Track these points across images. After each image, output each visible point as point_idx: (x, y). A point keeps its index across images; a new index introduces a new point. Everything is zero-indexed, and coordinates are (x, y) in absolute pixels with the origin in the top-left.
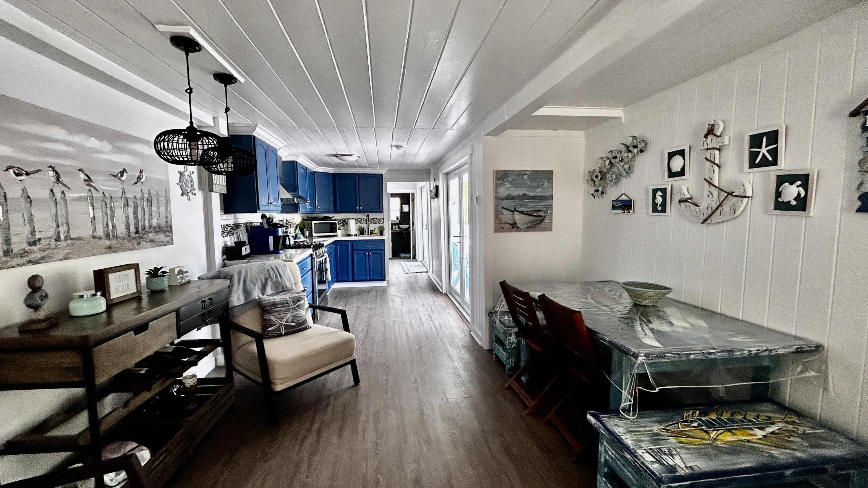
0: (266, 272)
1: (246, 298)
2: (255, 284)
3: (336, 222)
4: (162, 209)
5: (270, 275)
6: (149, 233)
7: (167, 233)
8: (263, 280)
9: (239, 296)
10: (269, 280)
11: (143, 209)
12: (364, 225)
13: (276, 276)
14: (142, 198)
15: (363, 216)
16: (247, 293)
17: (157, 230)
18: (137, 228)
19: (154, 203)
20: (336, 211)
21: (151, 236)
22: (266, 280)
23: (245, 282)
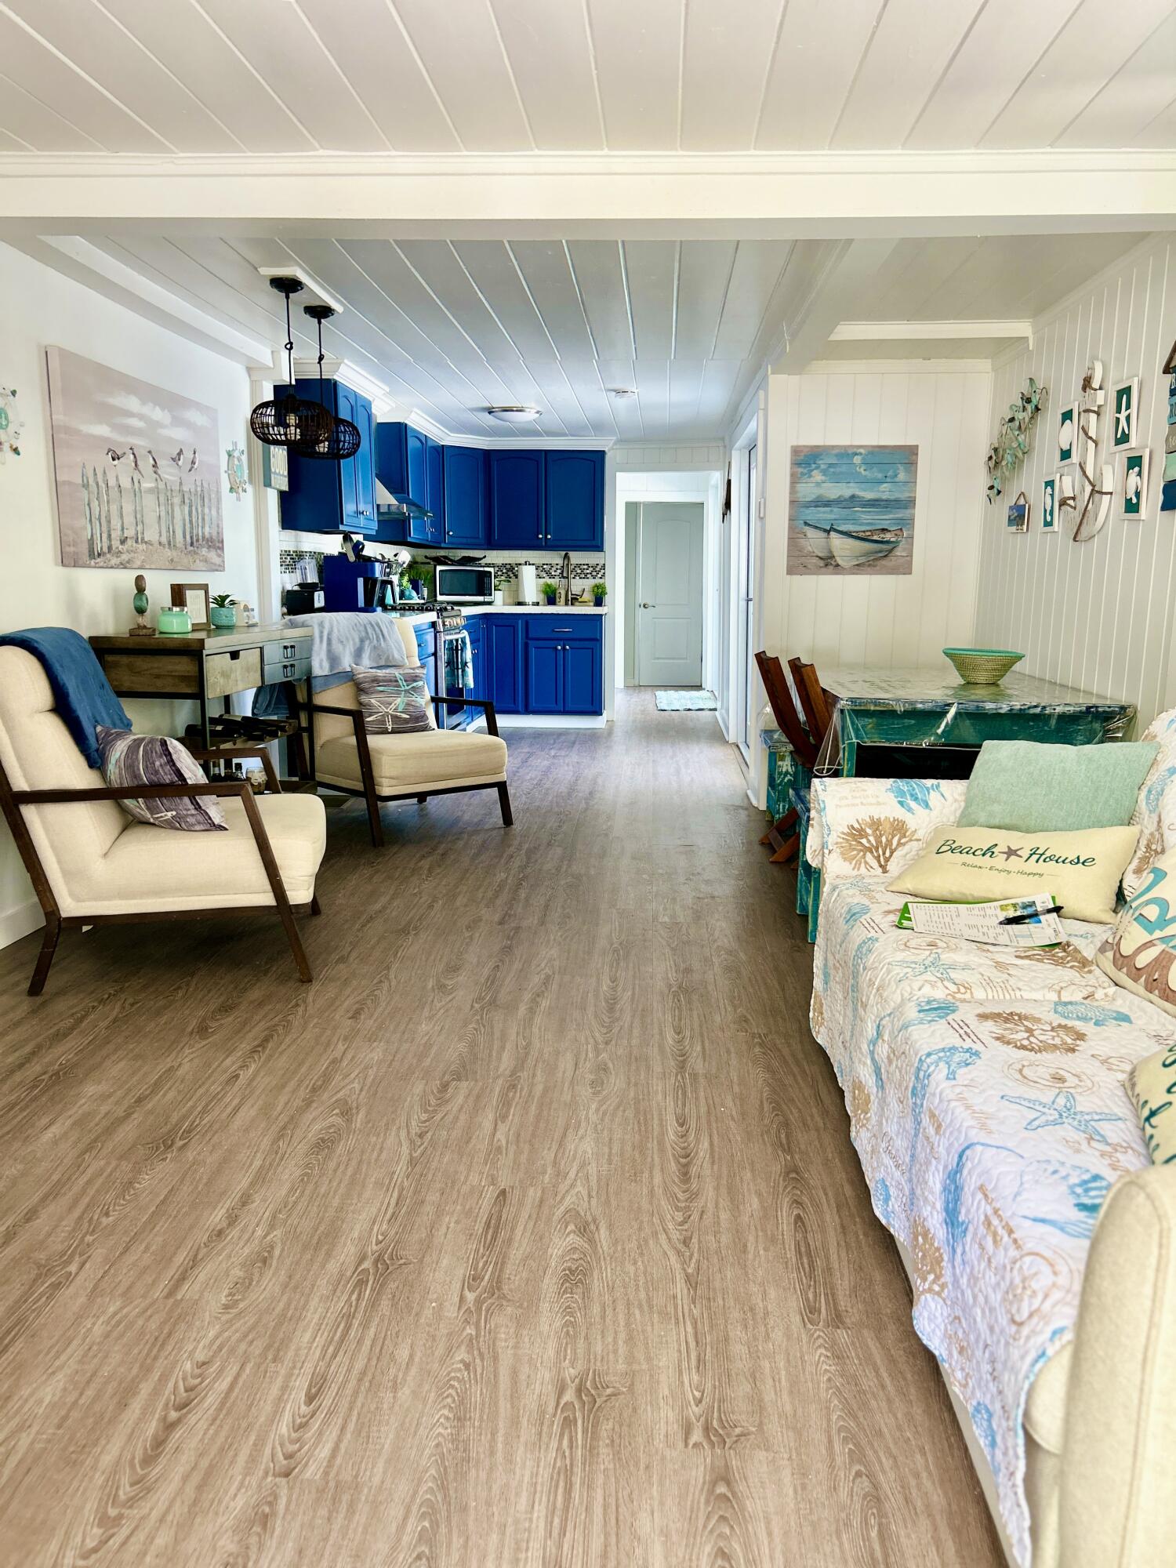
0: (362, 629)
1: (332, 667)
2: (344, 646)
3: (491, 570)
5: (367, 633)
6: (202, 546)
7: (219, 553)
8: (357, 640)
9: (321, 661)
10: (367, 642)
11: (197, 509)
12: (557, 580)
13: (378, 637)
14: (196, 492)
15: (554, 558)
16: (333, 659)
17: (210, 543)
18: (192, 537)
19: (207, 501)
20: (491, 545)
21: (204, 551)
22: (362, 641)
23: (329, 640)
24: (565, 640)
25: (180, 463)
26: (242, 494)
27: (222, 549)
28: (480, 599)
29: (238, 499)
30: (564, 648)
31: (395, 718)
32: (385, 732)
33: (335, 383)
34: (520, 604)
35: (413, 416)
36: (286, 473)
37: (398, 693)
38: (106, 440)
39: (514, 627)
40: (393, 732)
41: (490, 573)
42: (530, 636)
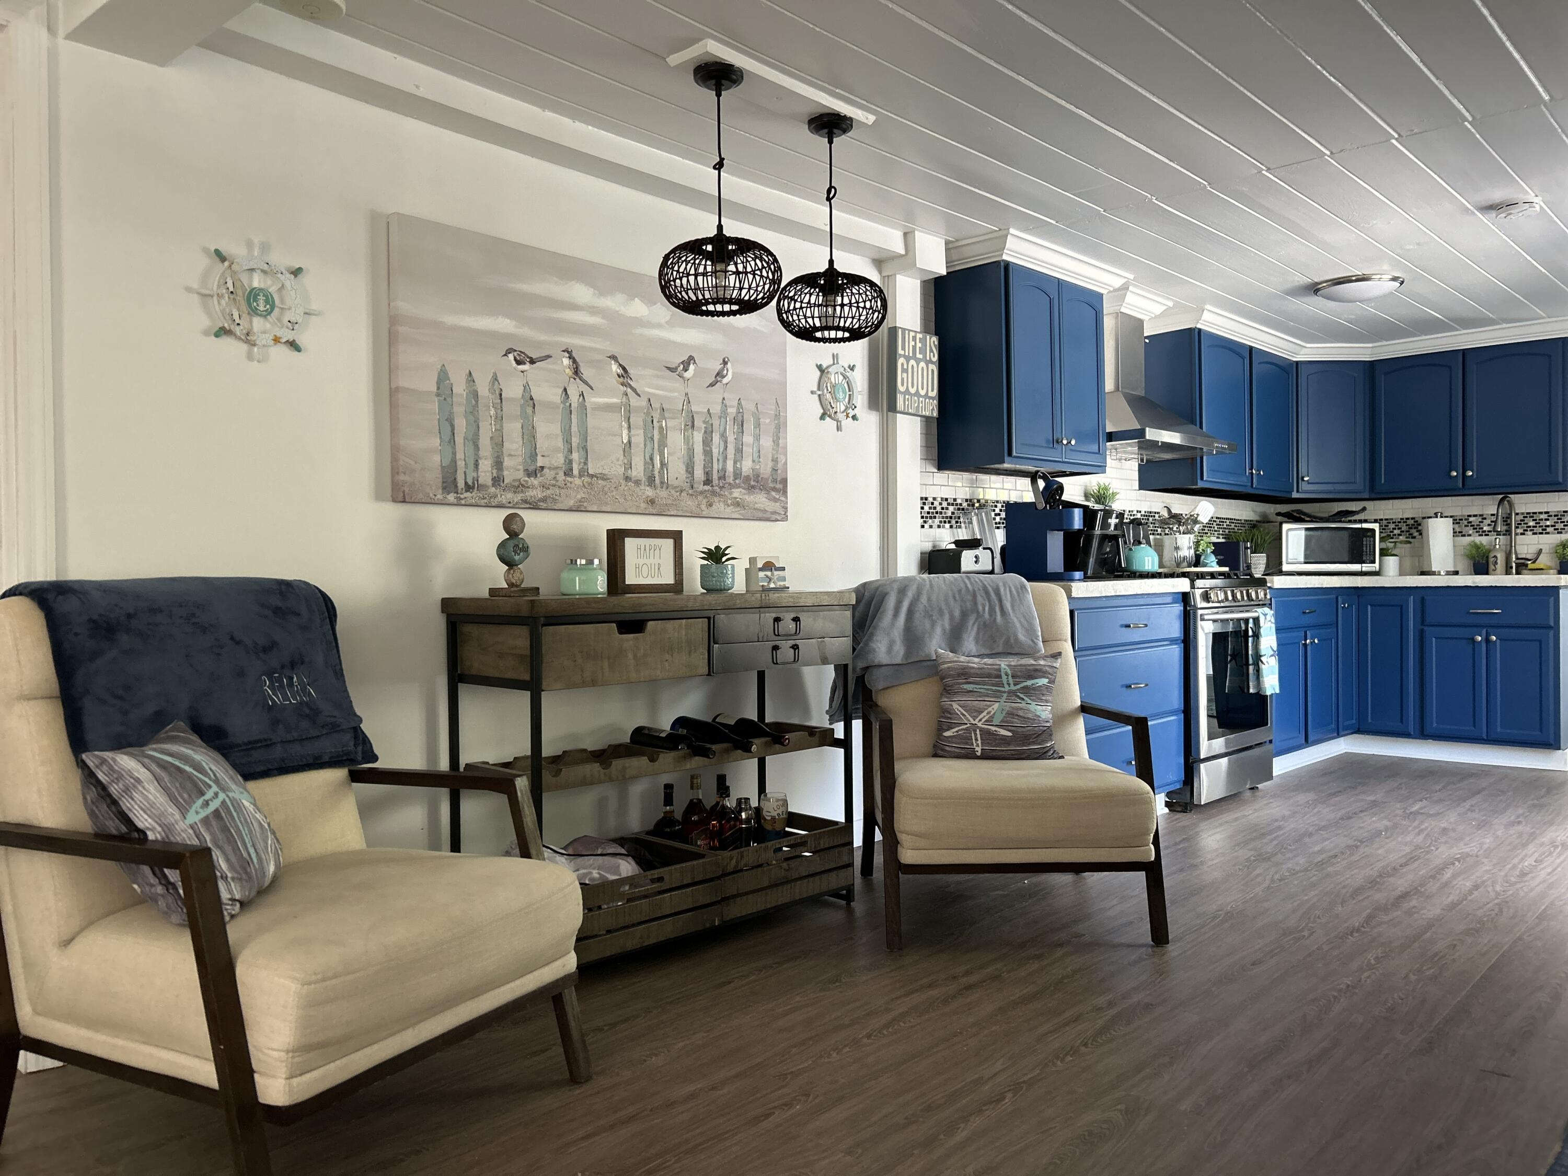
0: (970, 597)
1: (909, 651)
2: (933, 623)
3: (1376, 526)
4: (767, 442)
5: (975, 604)
6: (732, 486)
7: (773, 493)
8: (957, 613)
9: (892, 643)
10: (972, 619)
11: (723, 437)
12: (1492, 537)
13: (992, 611)
14: (724, 414)
15: (1488, 506)
16: (912, 638)
17: (752, 483)
18: (708, 474)
19: (749, 427)
20: (1379, 494)
21: (737, 493)
22: (964, 615)
23: (910, 613)
24: (1491, 626)
25: (688, 375)
26: (847, 423)
27: (784, 492)
28: (1356, 567)
29: (839, 428)
30: (1487, 640)
31: (987, 736)
32: (970, 755)
33: (1007, 265)
34: (1423, 573)
35: (1206, 316)
36: (934, 393)
37: (997, 695)
38: (507, 336)
39: (1402, 609)
40: (985, 756)
41: (1373, 531)
42: (1429, 620)
